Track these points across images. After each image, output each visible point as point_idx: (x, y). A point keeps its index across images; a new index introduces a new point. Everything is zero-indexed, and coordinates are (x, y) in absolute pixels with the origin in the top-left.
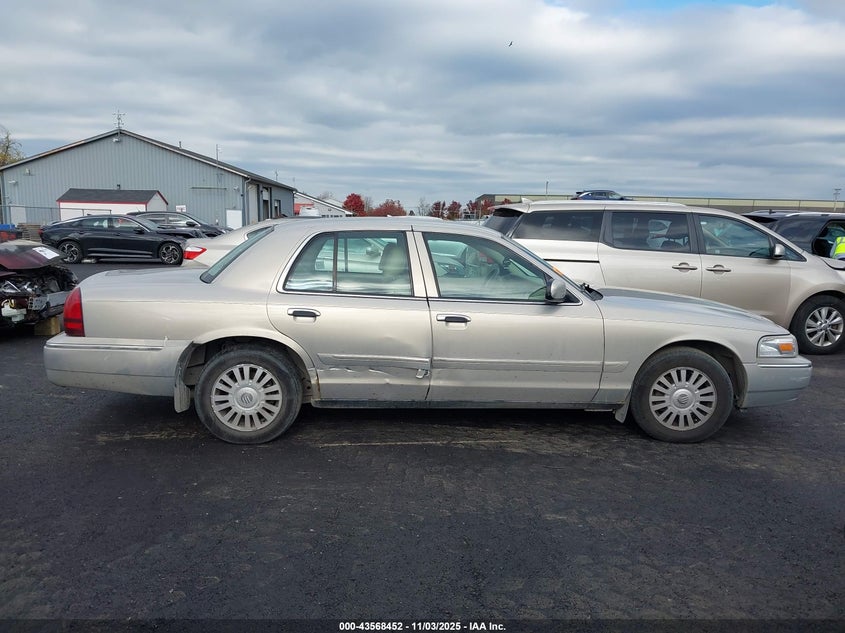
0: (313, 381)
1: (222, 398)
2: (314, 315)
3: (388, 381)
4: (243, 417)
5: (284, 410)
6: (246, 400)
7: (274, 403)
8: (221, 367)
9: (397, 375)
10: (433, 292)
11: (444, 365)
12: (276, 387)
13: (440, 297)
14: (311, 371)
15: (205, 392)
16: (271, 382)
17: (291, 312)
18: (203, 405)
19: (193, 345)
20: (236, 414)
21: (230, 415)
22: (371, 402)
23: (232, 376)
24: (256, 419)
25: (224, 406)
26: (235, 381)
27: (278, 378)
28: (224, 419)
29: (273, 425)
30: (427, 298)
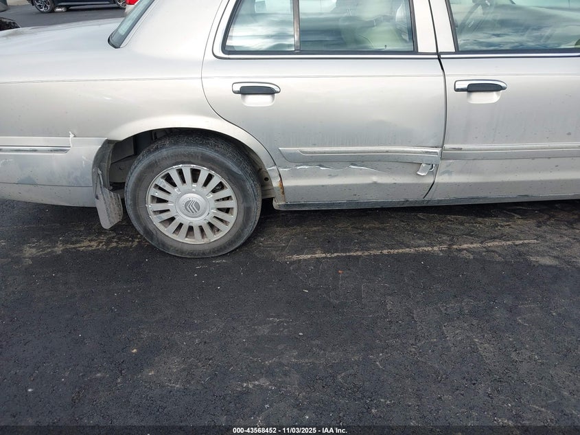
0: (275, 183)
1: (161, 206)
2: (270, 91)
3: (375, 179)
4: (191, 229)
5: (241, 219)
6: (193, 208)
7: (227, 210)
8: (153, 169)
9: (390, 171)
10: (447, 45)
11: (457, 156)
12: (228, 192)
13: (457, 51)
14: (271, 170)
15: (138, 201)
16: (221, 186)
17: (237, 88)
18: (138, 217)
19: (108, 142)
20: (181, 225)
21: (174, 225)
22: (349, 202)
23: (168, 179)
24: (207, 230)
25: (165, 216)
26: (174, 185)
27: (229, 181)
28: (168, 231)
29: (229, 237)
30: (438, 53)
